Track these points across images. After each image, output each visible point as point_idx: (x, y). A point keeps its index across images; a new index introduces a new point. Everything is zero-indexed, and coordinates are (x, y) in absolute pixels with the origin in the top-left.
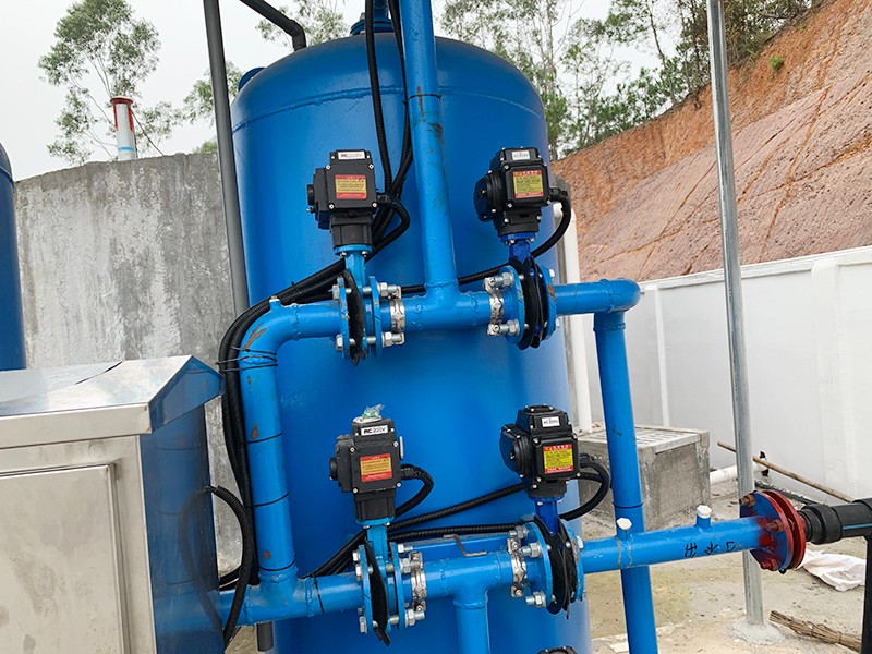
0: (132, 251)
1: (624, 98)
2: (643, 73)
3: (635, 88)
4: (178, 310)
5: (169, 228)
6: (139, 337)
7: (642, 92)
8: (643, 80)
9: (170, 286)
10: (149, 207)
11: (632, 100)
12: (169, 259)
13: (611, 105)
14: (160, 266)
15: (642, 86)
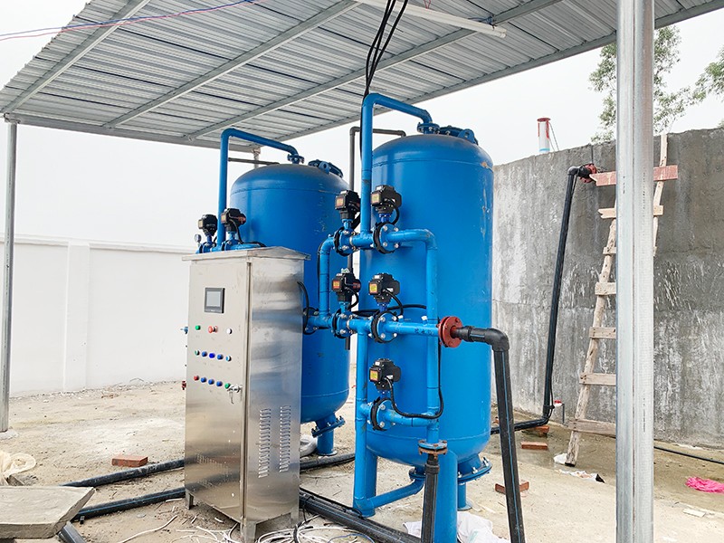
0: (507, 216)
4: (526, 251)
5: (524, 202)
6: (507, 266)
9: (523, 236)
10: (516, 189)
12: (524, 220)
14: (519, 224)
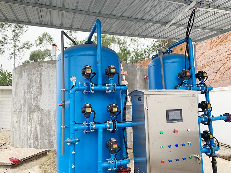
1: (143, 52)
2: (148, 46)
3: (146, 49)
7: (147, 51)
8: (148, 48)
11: (145, 52)
13: (140, 53)
15: (147, 49)
